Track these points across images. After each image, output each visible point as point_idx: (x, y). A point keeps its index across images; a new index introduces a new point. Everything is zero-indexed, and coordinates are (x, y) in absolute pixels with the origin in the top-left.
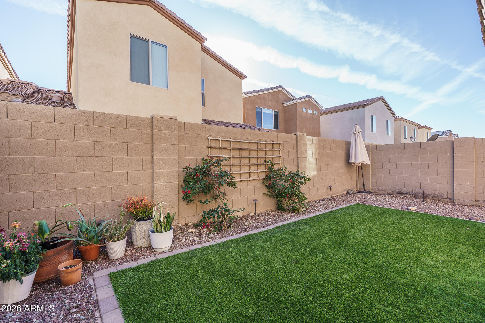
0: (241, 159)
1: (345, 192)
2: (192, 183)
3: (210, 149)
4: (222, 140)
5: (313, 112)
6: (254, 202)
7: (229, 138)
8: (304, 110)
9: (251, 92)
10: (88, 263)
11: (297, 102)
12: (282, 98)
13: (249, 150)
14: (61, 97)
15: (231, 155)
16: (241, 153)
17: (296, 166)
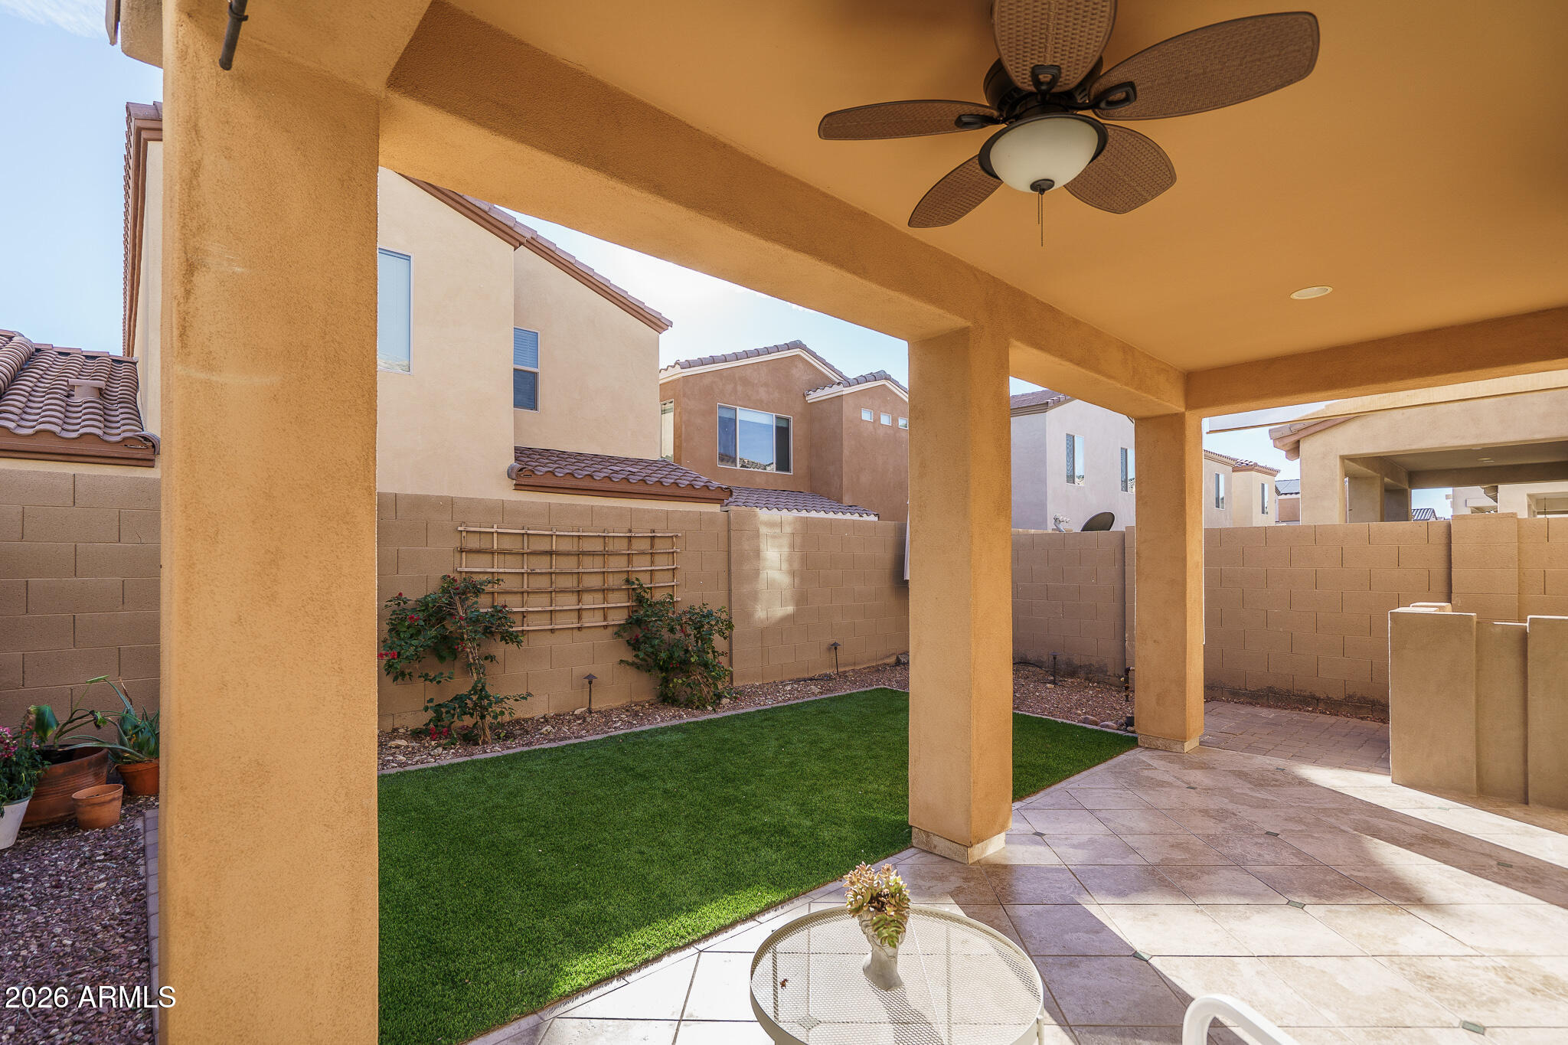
0: (553, 576)
1: (892, 660)
2: (408, 635)
3: (464, 554)
4: (498, 533)
5: (895, 420)
6: (587, 680)
7: (521, 527)
8: (866, 416)
9: (702, 362)
10: (139, 799)
11: (844, 393)
12: (804, 378)
13: (580, 554)
14: (100, 389)
15: (525, 567)
16: (554, 561)
17: (724, 593)
